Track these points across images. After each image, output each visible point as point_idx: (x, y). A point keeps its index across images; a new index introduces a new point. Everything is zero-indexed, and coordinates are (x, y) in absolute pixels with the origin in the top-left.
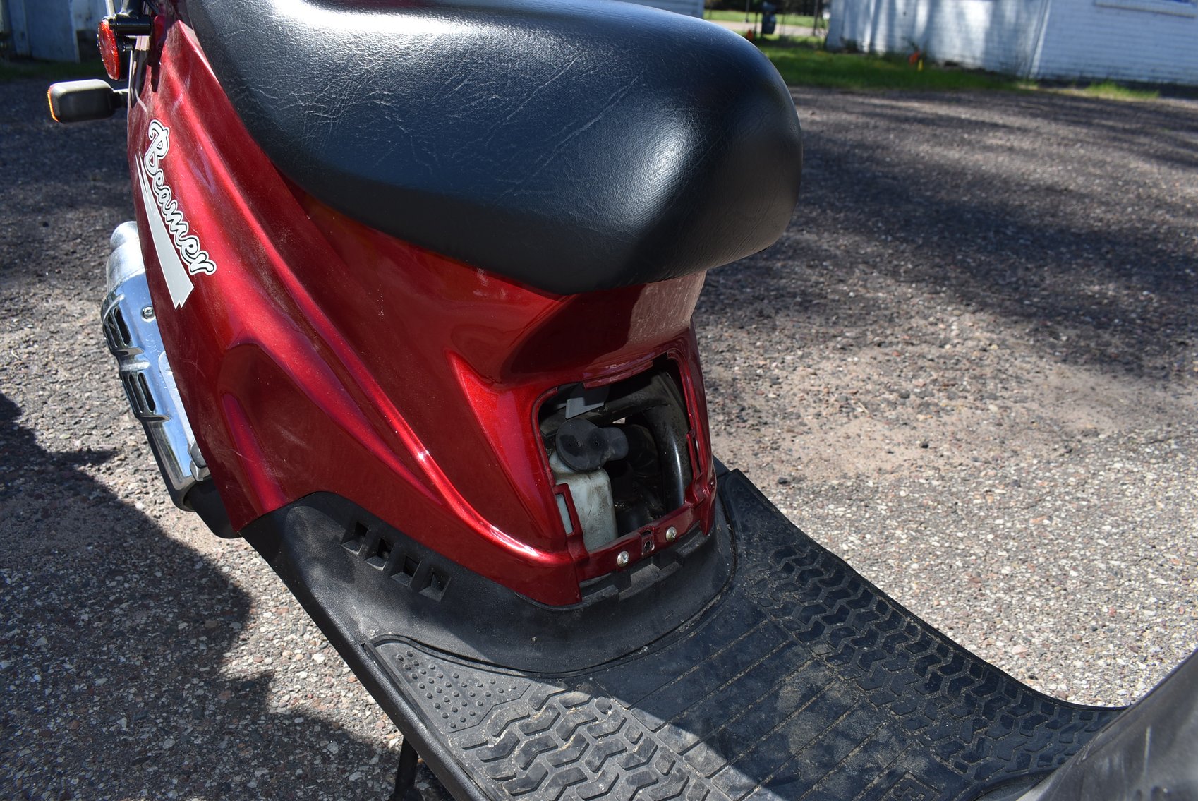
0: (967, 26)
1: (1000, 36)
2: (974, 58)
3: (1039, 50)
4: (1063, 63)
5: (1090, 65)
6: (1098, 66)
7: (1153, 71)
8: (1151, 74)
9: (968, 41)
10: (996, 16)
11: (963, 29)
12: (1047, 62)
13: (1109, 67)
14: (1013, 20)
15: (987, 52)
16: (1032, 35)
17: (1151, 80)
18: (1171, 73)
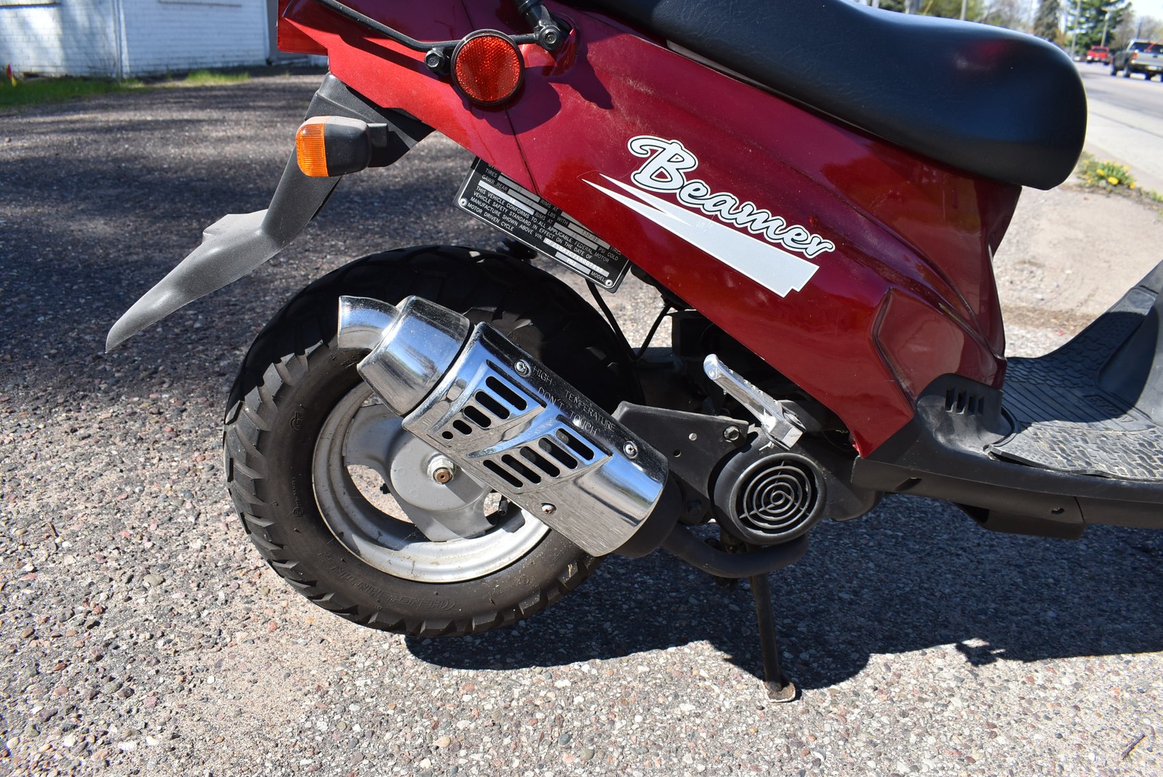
0: (35, 36)
1: (78, 41)
2: (56, 67)
3: (125, 50)
4: (150, 60)
5: (172, 58)
6: (179, 58)
7: (224, 56)
8: (223, 59)
9: (42, 50)
10: (66, 22)
11: (33, 38)
12: (135, 60)
13: (189, 58)
14: (87, 24)
15: (67, 59)
16: (112, 36)
17: (225, 65)
18: (237, 56)
